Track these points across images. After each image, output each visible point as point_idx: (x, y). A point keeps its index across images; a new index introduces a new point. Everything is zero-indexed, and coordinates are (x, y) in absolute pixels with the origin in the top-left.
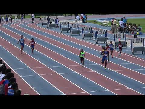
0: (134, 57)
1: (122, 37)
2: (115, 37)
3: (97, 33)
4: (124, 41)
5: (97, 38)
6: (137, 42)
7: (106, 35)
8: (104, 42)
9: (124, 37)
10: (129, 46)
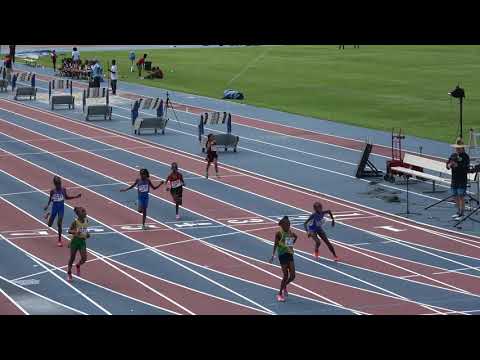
0: (90, 126)
1: (65, 86)
2: (51, 86)
3: (15, 78)
4: (69, 94)
5: (16, 88)
6: (94, 96)
7: (33, 84)
8: (28, 98)
9: (70, 86)
10: (78, 104)
